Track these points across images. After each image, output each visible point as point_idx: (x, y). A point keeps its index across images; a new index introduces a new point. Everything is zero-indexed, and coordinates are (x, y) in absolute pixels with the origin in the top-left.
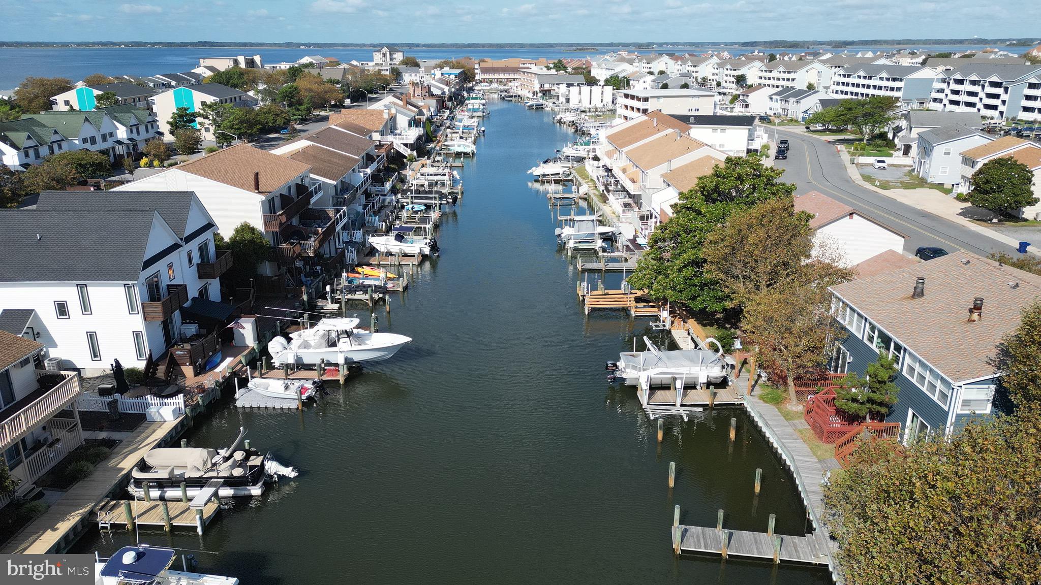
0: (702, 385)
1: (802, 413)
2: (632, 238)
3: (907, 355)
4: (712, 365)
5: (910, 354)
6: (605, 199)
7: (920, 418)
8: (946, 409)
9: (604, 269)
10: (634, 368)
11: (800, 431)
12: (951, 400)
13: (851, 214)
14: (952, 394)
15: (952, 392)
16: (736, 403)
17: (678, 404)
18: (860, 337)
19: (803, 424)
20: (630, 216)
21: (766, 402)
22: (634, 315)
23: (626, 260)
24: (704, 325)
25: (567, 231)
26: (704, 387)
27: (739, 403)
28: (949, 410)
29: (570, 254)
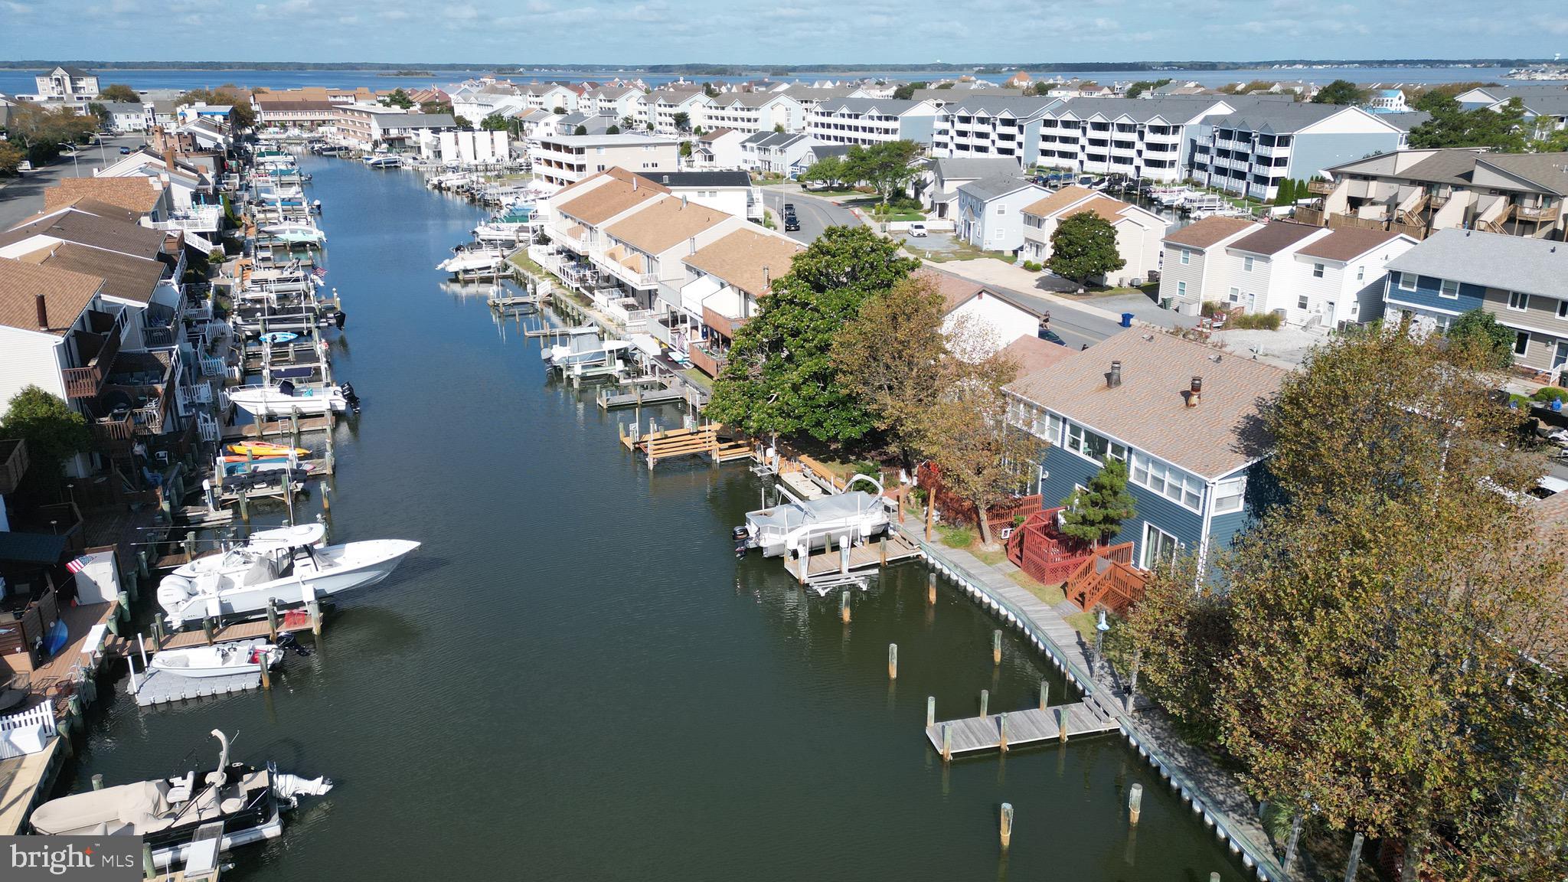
0: (863, 539)
1: (1002, 553)
2: (659, 353)
3: (1133, 457)
4: (873, 509)
5: (1139, 454)
6: (589, 303)
7: (1161, 531)
8: (1199, 513)
9: (639, 402)
10: (775, 530)
11: (1011, 576)
12: (1205, 501)
13: (980, 293)
14: (1205, 495)
15: (1206, 492)
16: (911, 555)
17: (845, 570)
18: (1058, 444)
19: (1009, 566)
20: (645, 323)
21: (954, 547)
22: (718, 461)
23: (662, 387)
24: (824, 461)
25: (558, 353)
26: (867, 542)
27: (915, 554)
28: (1203, 514)
29: (576, 385)
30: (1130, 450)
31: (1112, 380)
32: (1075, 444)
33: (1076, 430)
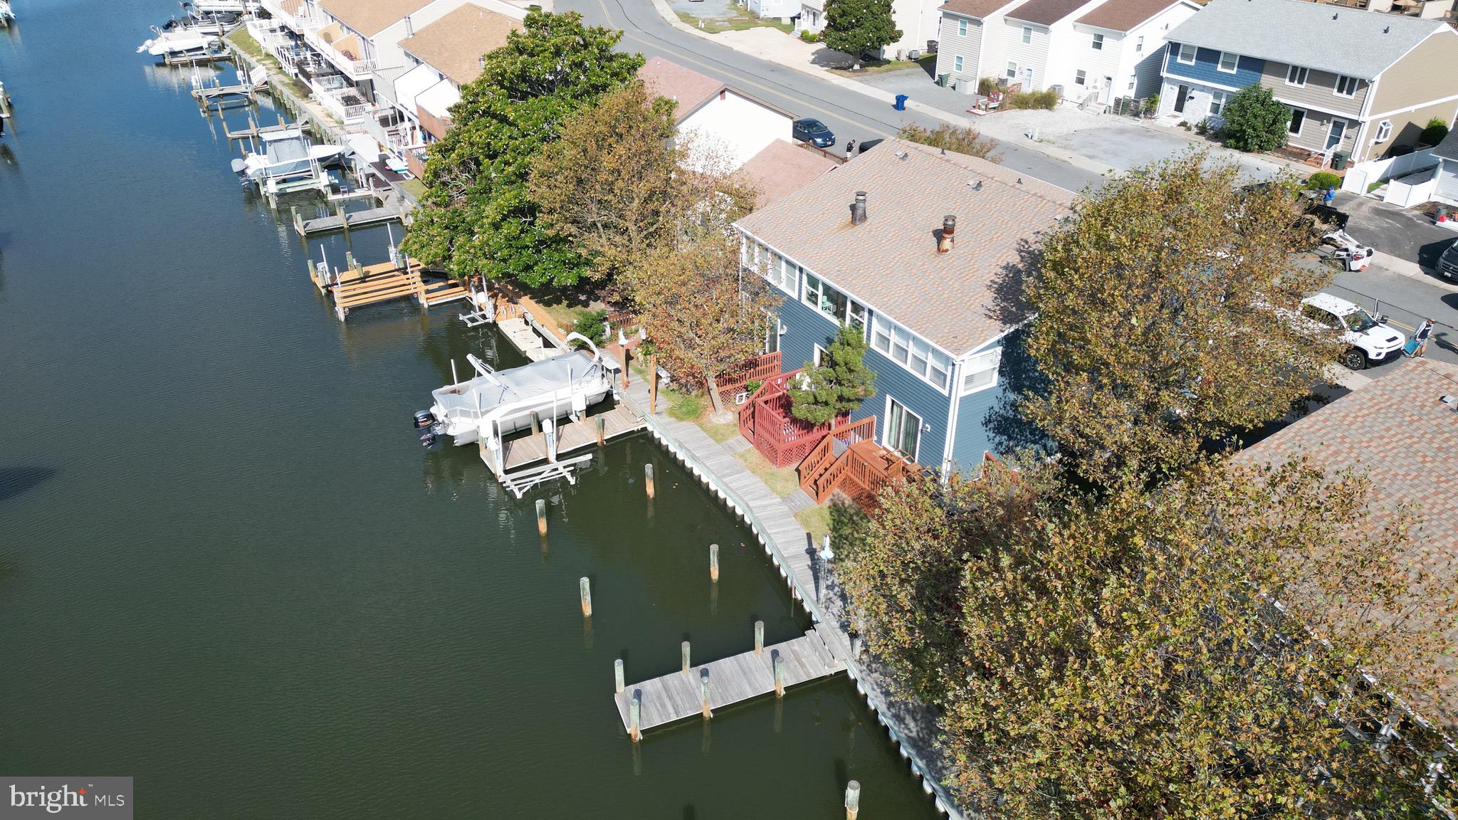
0: (578, 414)
1: (735, 425)
2: (377, 160)
3: (874, 320)
4: (588, 378)
5: (880, 319)
6: (306, 93)
7: (905, 408)
8: (946, 393)
9: (346, 226)
11: (742, 456)
12: (952, 380)
13: (722, 92)
14: (953, 373)
15: (953, 369)
16: (635, 429)
17: (552, 458)
19: (741, 443)
20: (362, 120)
21: (682, 419)
22: (426, 306)
23: (379, 203)
25: (254, 164)
26: (583, 416)
27: (639, 428)
28: (950, 394)
29: (273, 205)
30: (871, 312)
31: (857, 214)
32: (813, 298)
33: (813, 282)
